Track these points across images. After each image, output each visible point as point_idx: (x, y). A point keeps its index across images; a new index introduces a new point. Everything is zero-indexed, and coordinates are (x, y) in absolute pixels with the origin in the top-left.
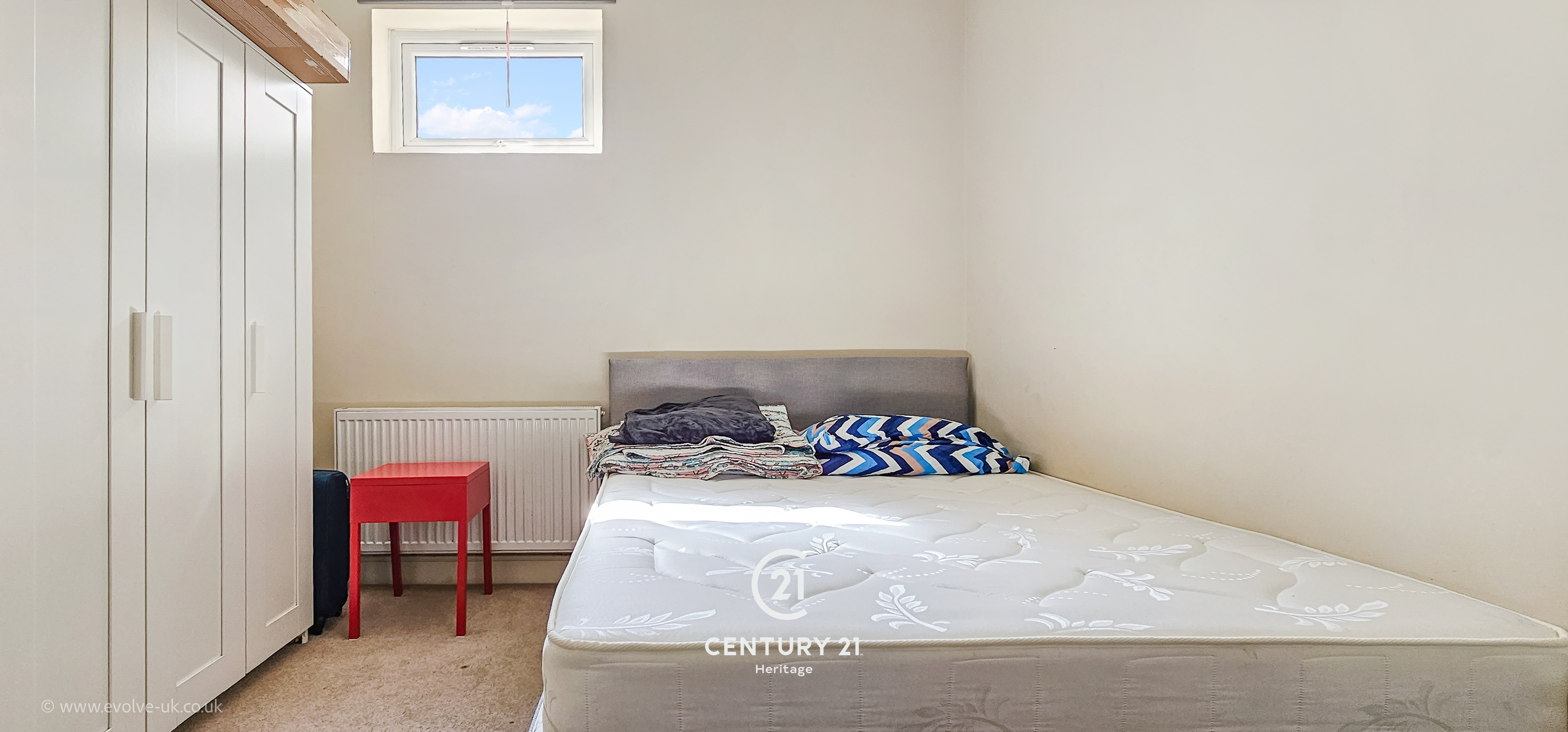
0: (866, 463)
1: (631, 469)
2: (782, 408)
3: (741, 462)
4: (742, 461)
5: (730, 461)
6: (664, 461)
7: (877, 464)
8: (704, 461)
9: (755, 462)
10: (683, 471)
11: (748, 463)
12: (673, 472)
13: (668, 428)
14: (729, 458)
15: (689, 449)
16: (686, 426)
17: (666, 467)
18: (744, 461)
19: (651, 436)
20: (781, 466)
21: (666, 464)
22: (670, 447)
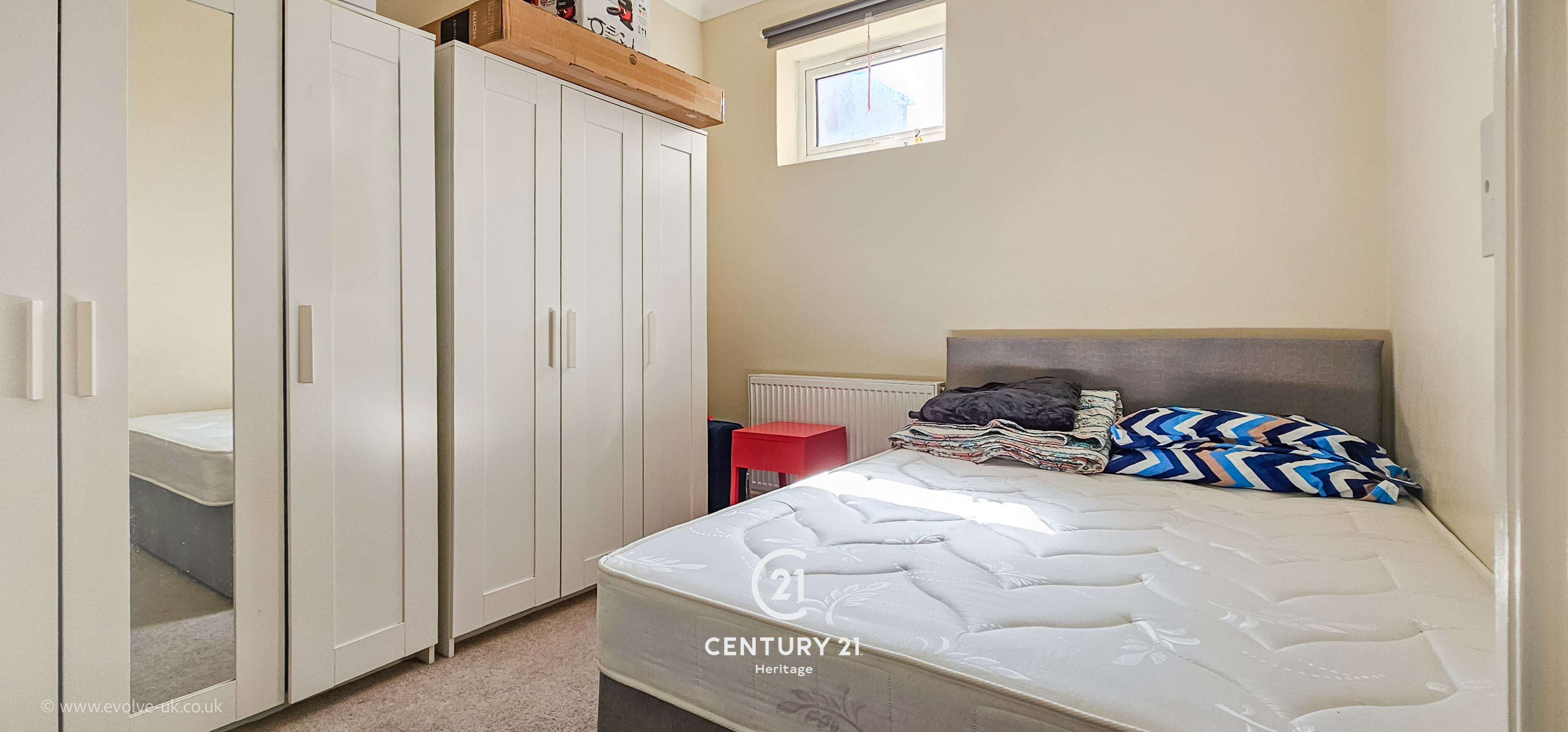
0: (1160, 465)
1: (914, 445)
2: (1112, 395)
3: (1013, 449)
4: (1015, 448)
5: (1001, 447)
6: (943, 441)
7: (1173, 467)
8: (979, 444)
9: (1028, 451)
10: (959, 452)
11: (1021, 451)
12: (949, 452)
13: (957, 408)
14: (1002, 443)
15: (973, 431)
16: (975, 407)
17: (944, 446)
18: (1017, 448)
19: (940, 414)
20: (1056, 457)
21: (944, 443)
22: (956, 427)
